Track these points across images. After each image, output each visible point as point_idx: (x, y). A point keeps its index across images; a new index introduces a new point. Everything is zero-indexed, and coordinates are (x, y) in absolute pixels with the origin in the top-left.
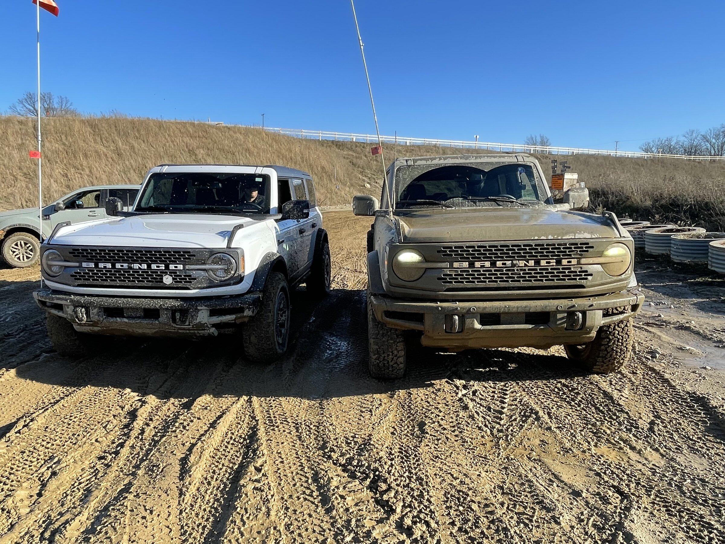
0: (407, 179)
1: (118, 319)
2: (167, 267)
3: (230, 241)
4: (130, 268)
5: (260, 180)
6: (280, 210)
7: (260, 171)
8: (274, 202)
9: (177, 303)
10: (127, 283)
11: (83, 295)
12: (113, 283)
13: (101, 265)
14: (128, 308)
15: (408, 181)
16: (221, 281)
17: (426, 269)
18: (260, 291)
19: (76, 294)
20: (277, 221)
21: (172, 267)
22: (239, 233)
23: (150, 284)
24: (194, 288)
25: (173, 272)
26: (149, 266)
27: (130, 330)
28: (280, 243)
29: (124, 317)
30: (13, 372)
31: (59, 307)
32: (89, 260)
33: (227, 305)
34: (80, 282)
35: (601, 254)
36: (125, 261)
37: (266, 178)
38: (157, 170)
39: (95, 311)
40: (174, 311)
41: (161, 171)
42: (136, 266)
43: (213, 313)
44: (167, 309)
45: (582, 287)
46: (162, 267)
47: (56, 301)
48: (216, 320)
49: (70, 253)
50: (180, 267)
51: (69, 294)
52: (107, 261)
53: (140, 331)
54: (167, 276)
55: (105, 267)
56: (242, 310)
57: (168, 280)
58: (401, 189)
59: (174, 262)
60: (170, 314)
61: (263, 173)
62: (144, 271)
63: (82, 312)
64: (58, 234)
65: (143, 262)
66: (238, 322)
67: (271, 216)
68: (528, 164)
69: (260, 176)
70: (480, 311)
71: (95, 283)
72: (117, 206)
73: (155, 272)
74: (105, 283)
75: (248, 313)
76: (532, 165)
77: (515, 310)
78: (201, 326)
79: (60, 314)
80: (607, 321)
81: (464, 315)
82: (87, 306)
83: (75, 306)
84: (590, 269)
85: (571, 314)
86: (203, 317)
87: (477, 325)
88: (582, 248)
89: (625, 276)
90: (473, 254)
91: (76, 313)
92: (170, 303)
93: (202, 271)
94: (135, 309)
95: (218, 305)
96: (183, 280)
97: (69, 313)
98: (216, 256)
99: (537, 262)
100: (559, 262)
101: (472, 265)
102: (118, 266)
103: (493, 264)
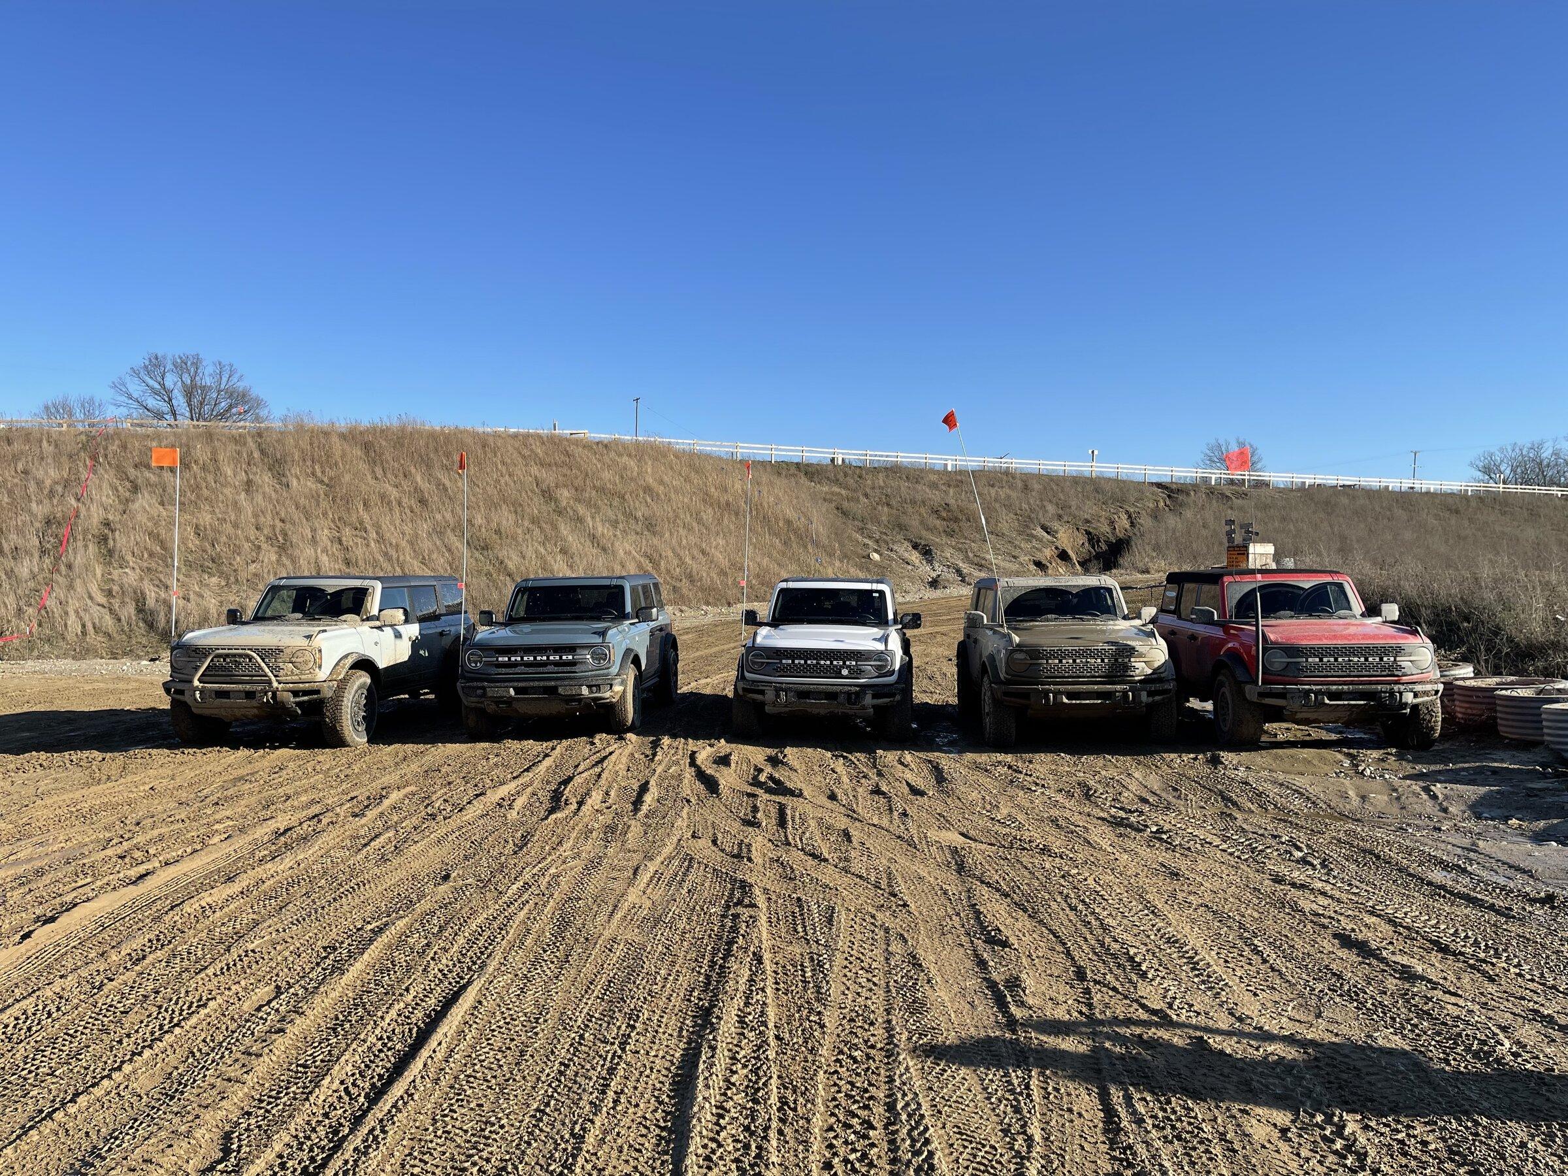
0: (1010, 599)
1: (806, 700)
2: (844, 663)
3: (886, 645)
4: (818, 663)
5: (879, 595)
6: (897, 621)
7: (875, 586)
8: (892, 615)
9: (853, 689)
10: (815, 674)
11: (782, 683)
12: (805, 674)
13: (797, 662)
14: (815, 692)
16: (880, 674)
17: (1030, 664)
19: (777, 683)
20: (896, 630)
21: (848, 663)
22: (886, 640)
23: (834, 675)
24: (863, 678)
25: (849, 667)
26: (832, 663)
27: (810, 710)
31: (762, 692)
32: (788, 658)
33: (886, 690)
34: (779, 674)
35: (1144, 656)
36: (814, 659)
37: (882, 594)
39: (792, 694)
40: (849, 694)
41: (787, 587)
42: (822, 662)
43: (874, 697)
44: (844, 693)
45: (1133, 676)
46: (841, 663)
47: (756, 688)
48: (876, 702)
49: (774, 653)
50: (854, 663)
51: (771, 682)
52: (801, 659)
53: (818, 711)
54: (845, 670)
55: (799, 663)
57: (845, 672)
59: (850, 660)
60: (846, 697)
61: (879, 588)
62: (828, 666)
63: (782, 695)
64: (758, 639)
65: (828, 659)
66: (889, 704)
67: (891, 626)
69: (876, 591)
70: (1066, 690)
71: (792, 674)
72: (757, 618)
73: (836, 666)
74: (799, 674)
75: (898, 698)
76: (1110, 587)
77: (1088, 690)
78: (864, 708)
79: (760, 697)
80: (1151, 699)
81: (1057, 693)
82: (785, 690)
83: (777, 691)
84: (1137, 665)
85: (1125, 693)
86: (868, 700)
87: (1065, 700)
88: (1130, 651)
89: (1162, 670)
90: (1061, 655)
91: (778, 696)
92: (847, 689)
93: (868, 667)
94: (820, 692)
95: (879, 691)
96: (856, 673)
97: (769, 696)
98: (878, 655)
99: (1103, 661)
100: (1116, 660)
101: (1060, 661)
102: (809, 662)
103: (1074, 661)
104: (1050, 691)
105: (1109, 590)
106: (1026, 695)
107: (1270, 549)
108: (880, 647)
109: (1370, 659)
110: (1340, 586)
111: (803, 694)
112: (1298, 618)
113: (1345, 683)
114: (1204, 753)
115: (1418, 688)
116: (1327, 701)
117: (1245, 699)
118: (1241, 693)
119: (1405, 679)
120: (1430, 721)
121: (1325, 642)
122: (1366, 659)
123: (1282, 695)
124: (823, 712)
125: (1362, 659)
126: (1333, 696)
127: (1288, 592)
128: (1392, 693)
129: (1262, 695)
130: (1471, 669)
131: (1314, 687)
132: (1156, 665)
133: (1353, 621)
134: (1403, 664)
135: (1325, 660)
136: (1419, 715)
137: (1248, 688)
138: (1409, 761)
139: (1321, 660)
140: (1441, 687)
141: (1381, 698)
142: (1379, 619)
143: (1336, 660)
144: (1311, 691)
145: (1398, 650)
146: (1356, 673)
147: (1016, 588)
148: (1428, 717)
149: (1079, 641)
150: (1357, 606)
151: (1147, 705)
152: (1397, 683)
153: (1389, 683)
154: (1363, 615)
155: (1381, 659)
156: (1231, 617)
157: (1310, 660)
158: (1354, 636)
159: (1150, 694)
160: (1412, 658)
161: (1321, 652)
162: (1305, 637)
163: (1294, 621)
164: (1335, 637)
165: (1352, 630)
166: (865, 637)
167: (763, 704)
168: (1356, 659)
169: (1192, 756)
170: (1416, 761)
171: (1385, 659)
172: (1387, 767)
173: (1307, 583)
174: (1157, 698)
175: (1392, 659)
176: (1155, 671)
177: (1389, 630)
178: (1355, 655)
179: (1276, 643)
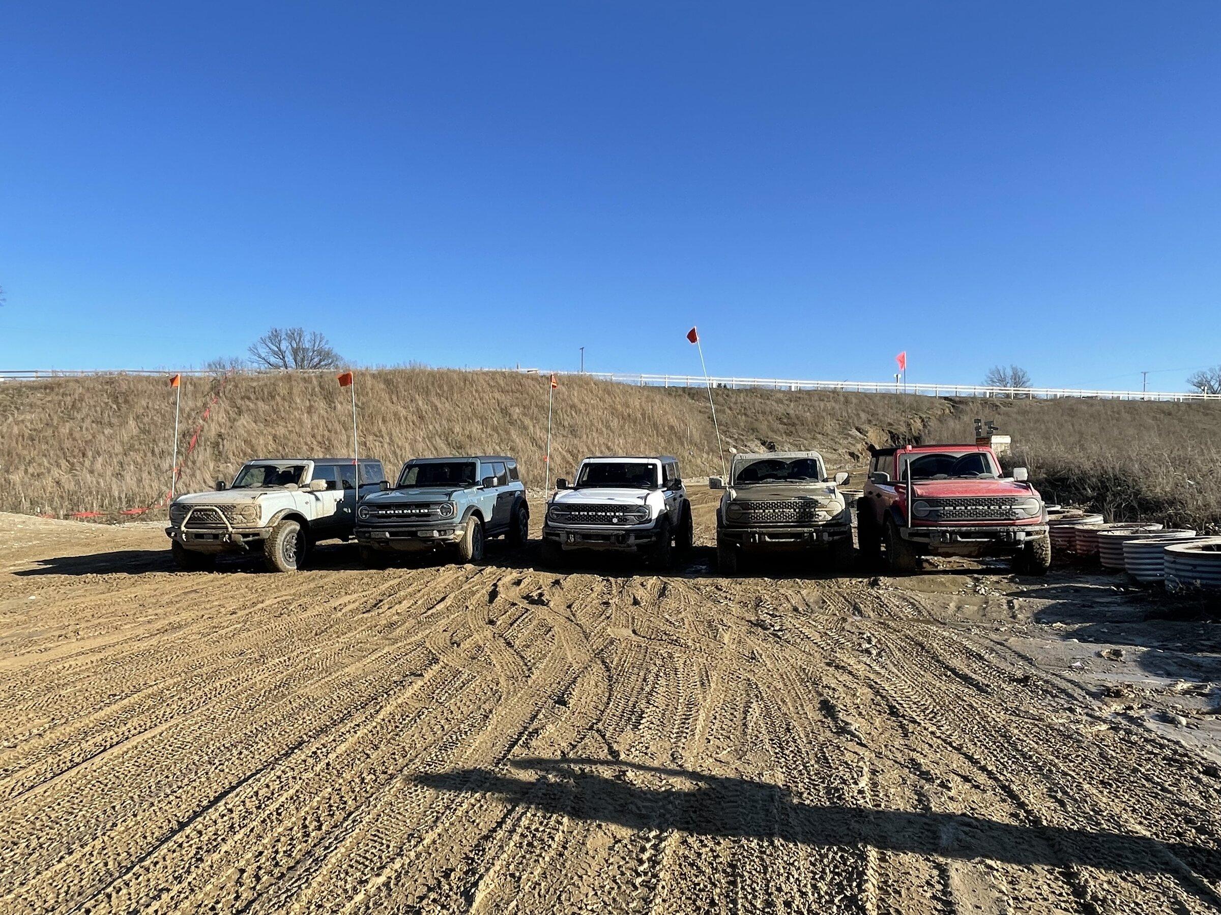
0: (741, 468)
1: (589, 541)
2: (615, 514)
3: (645, 501)
4: (596, 514)
6: (664, 485)
8: (660, 481)
9: (621, 532)
10: (594, 522)
11: (572, 529)
12: (587, 522)
13: (582, 513)
14: (594, 535)
16: (641, 521)
17: (743, 513)
18: (659, 528)
19: (567, 528)
20: (663, 492)
21: (617, 514)
22: (648, 498)
23: (607, 523)
24: (628, 525)
25: (617, 517)
26: (606, 514)
27: (594, 547)
28: (665, 504)
29: (593, 539)
30: (531, 570)
31: (558, 535)
32: (575, 511)
33: (643, 534)
34: (570, 522)
35: (825, 507)
36: (594, 511)
38: (587, 461)
39: (578, 536)
40: (617, 536)
41: (590, 462)
42: (599, 513)
43: (636, 538)
44: (614, 535)
45: (817, 521)
46: (612, 514)
47: (554, 532)
48: (638, 541)
49: (564, 507)
50: (622, 514)
51: (564, 528)
52: (585, 511)
55: (584, 514)
56: (650, 537)
57: (615, 520)
59: (619, 512)
60: (616, 539)
62: (603, 516)
63: (571, 537)
64: (557, 498)
65: (603, 511)
66: (648, 543)
67: (660, 489)
70: (768, 532)
71: (578, 522)
72: (567, 484)
73: (609, 516)
74: (583, 522)
75: (654, 539)
77: (784, 532)
78: (629, 546)
79: (557, 539)
80: (831, 539)
81: (760, 534)
82: (574, 534)
83: (568, 533)
84: (820, 513)
85: (811, 534)
86: (632, 540)
87: (767, 539)
88: (815, 503)
89: (840, 517)
90: (764, 506)
91: (568, 538)
92: (616, 532)
93: (631, 516)
94: (597, 535)
95: (639, 534)
96: (623, 520)
97: (563, 538)
98: (638, 508)
99: (795, 510)
100: (805, 510)
101: (764, 511)
102: (590, 513)
103: (774, 511)
104: (756, 532)
105: (814, 461)
106: (741, 536)
107: (1007, 439)
108: (641, 502)
109: (992, 507)
110: (984, 455)
111: (586, 536)
112: (949, 479)
113: (973, 525)
114: (870, 578)
115: (1029, 529)
116: (959, 539)
117: (900, 538)
118: (898, 533)
119: (1018, 522)
120: (1041, 554)
121: (958, 495)
122: (989, 508)
123: (926, 534)
124: (601, 549)
125: (986, 507)
126: (963, 535)
127: (943, 460)
128: (1008, 533)
129: (912, 535)
130: (1101, 518)
131: (949, 529)
132: (835, 513)
133: (989, 480)
134: (1017, 511)
135: (958, 508)
136: (1032, 549)
137: (902, 529)
138: (1016, 583)
139: (955, 508)
140: (1048, 528)
141: (1000, 536)
142: (1012, 479)
143: (966, 508)
144: (947, 531)
145: (1012, 501)
146: (981, 518)
147: (746, 460)
148: (1040, 551)
149: (777, 497)
150: (996, 470)
151: (829, 542)
152: (1012, 525)
153: (1006, 525)
154: (1000, 476)
155: (1000, 508)
156: (898, 478)
157: (947, 508)
159: (830, 534)
160: (1024, 507)
161: (955, 502)
162: (944, 492)
163: (945, 481)
164: (966, 491)
165: (993, 487)
166: (632, 496)
167: (559, 544)
168: (981, 507)
170: (1022, 583)
171: (1003, 507)
172: (999, 587)
174: (836, 538)
175: (1008, 507)
176: (834, 518)
177: (1015, 487)
178: (980, 505)
179: (921, 496)
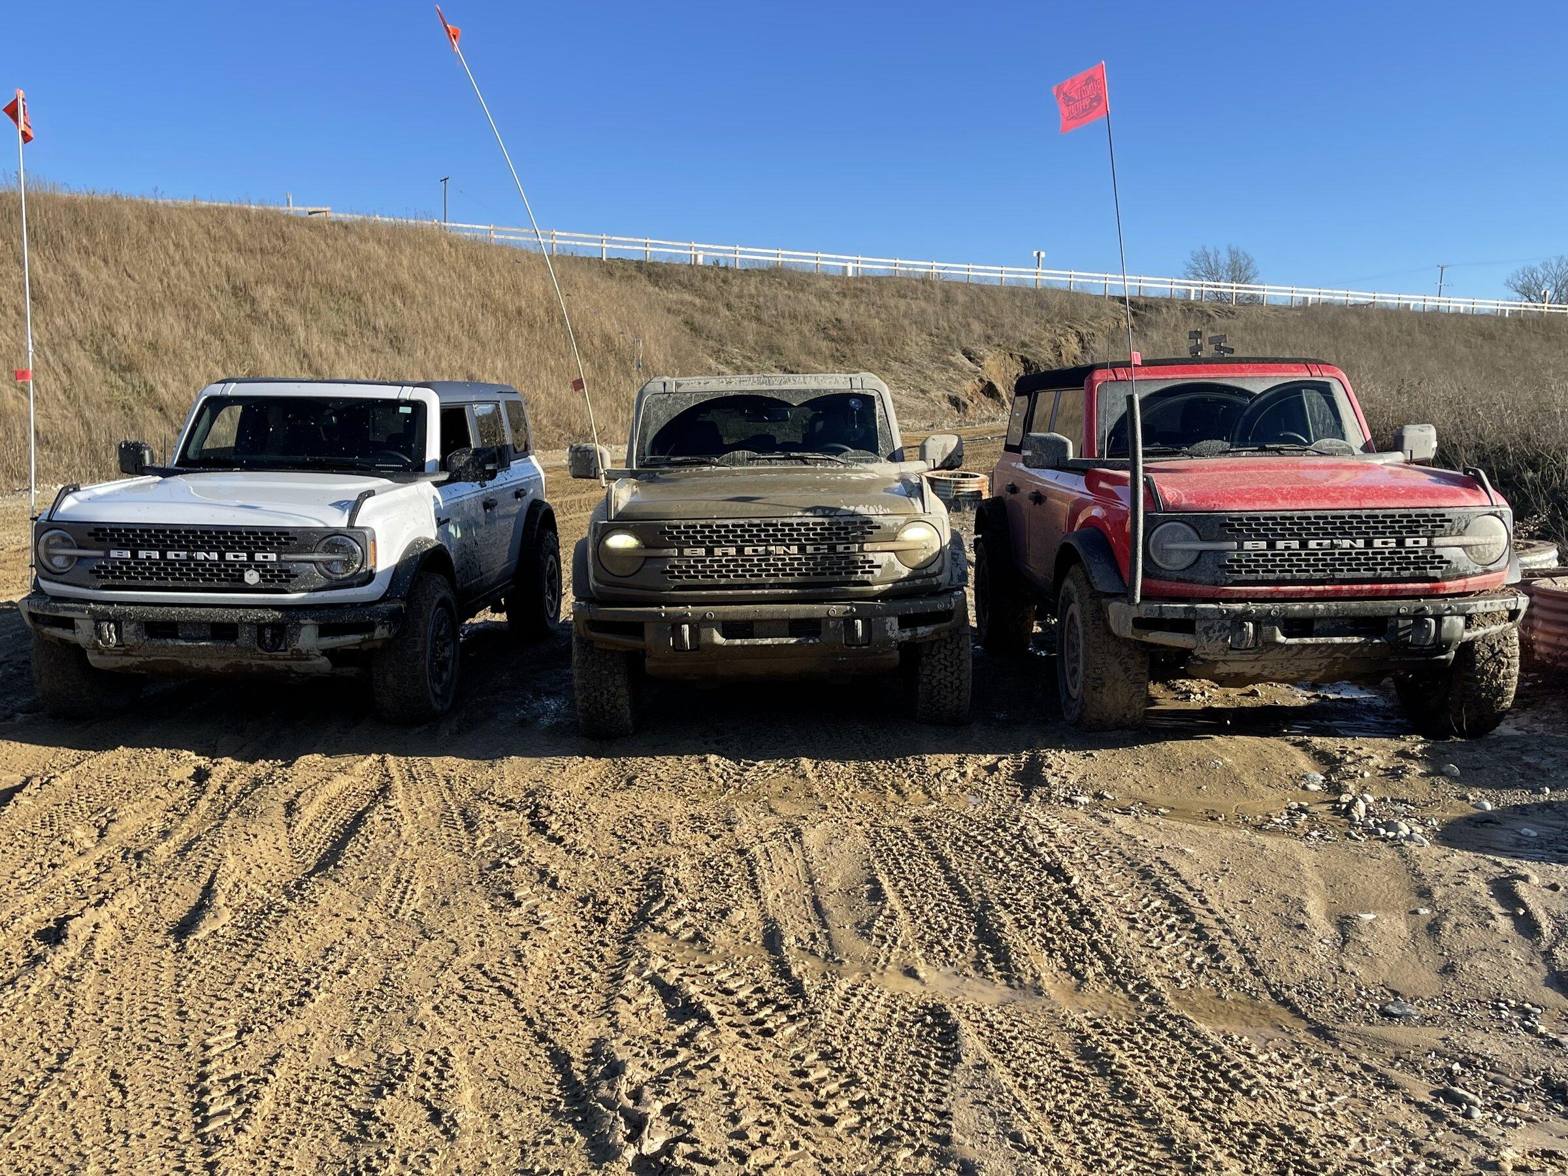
0: (662, 418)
1: (170, 641)
2: (251, 557)
3: (352, 517)
4: (190, 558)
5: (408, 410)
6: (443, 465)
7: (408, 393)
8: (433, 451)
9: (269, 614)
10: (185, 583)
11: (111, 603)
12: (162, 583)
13: (142, 554)
14: (185, 623)
15: (664, 420)
16: (338, 580)
17: (647, 558)
18: (402, 599)
19: (96, 602)
20: (437, 484)
21: (259, 557)
22: (368, 505)
23: (224, 584)
24: (295, 591)
25: (260, 566)
26: (222, 556)
27: (186, 662)
28: (442, 522)
29: (177, 637)
31: (69, 624)
32: (122, 547)
33: (347, 618)
34: (104, 582)
35: (893, 538)
36: (182, 548)
37: (419, 408)
38: (217, 390)
39: (132, 628)
40: (260, 627)
41: (224, 393)
42: (201, 556)
43: (324, 631)
44: (250, 624)
45: (867, 583)
46: (244, 557)
47: (62, 614)
48: (329, 642)
49: (90, 534)
50: (273, 557)
51: (87, 601)
52: (152, 547)
53: (202, 664)
54: (251, 572)
55: (149, 558)
56: (370, 627)
57: (252, 577)
58: (652, 433)
59: (263, 549)
60: (255, 635)
61: (413, 398)
62: (213, 564)
63: (109, 631)
64: (65, 505)
65: (213, 549)
66: (365, 647)
67: (426, 475)
68: (869, 393)
69: (407, 403)
70: (720, 617)
71: (132, 582)
72: (143, 456)
73: (231, 564)
74: (148, 583)
75: (380, 632)
76: (875, 394)
77: (768, 616)
78: (301, 656)
79: (66, 634)
80: (907, 634)
81: (697, 623)
82: (116, 620)
83: (98, 618)
84: (878, 559)
85: (849, 622)
86: (308, 638)
87: (718, 639)
88: (864, 528)
89: (934, 569)
90: (710, 536)
91: (99, 632)
92: (255, 614)
93: (307, 564)
94: (198, 624)
95: (332, 618)
96: (277, 579)
97: (83, 634)
98: (331, 539)
99: (802, 549)
100: (832, 548)
101: (710, 552)
102: (171, 555)
103: (740, 551)
104: (684, 619)
105: (867, 401)
106: (635, 628)
108: (339, 521)
109: (1377, 543)
110: (1325, 390)
111: (159, 628)
112: (1236, 454)
113: (1321, 597)
114: (1017, 751)
115: (1479, 606)
116: (1281, 638)
117: (1109, 632)
118: (1100, 616)
119: (1452, 586)
120: (1495, 676)
121: (1282, 504)
122: (1369, 544)
123: (1185, 625)
124: (217, 665)
125: (1360, 543)
126: (1295, 625)
127: (1220, 402)
128: (1419, 618)
129: (1140, 624)
131: (1253, 607)
132: (920, 557)
133: (1346, 460)
134: (1447, 554)
135: (1280, 545)
136: (1473, 662)
137: (1114, 606)
138: (1453, 779)
140: (1523, 602)
141: (1396, 629)
142: (1398, 457)
143: (1304, 545)
144: (1245, 616)
145: (1436, 523)
146: (1346, 574)
147: (678, 396)
148: (1491, 667)
149: (752, 506)
150: (1356, 432)
151: (900, 646)
152: (1429, 595)
153: (1415, 596)
154: (1367, 448)
156: (1101, 453)
157: (1248, 545)
158: (1343, 491)
159: (906, 622)
160: (1465, 540)
161: (1272, 527)
162: (1240, 496)
163: (1227, 460)
164: (1304, 494)
165: (1344, 478)
167: (78, 651)
168: (1346, 543)
169: (989, 759)
170: (1471, 776)
171: (1409, 542)
172: (1404, 793)
173: (1258, 384)
174: (922, 630)
175: (1424, 542)
176: (919, 571)
177: (1421, 479)
178: (1345, 534)
179: (1176, 508)
